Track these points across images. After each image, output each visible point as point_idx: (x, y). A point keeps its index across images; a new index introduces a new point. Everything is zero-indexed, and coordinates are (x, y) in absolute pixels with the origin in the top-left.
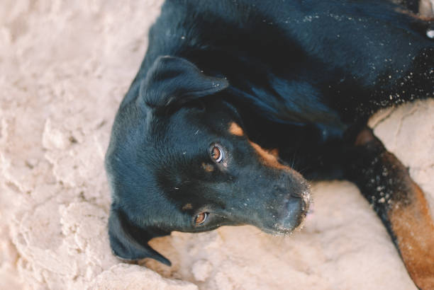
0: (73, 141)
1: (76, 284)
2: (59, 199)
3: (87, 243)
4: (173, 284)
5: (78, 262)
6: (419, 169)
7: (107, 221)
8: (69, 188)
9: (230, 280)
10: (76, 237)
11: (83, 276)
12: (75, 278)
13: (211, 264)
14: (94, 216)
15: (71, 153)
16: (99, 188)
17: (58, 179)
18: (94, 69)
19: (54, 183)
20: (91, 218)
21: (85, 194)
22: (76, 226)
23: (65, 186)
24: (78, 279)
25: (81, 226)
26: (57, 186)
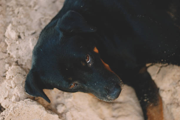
0: (19, 37)
1: (5, 100)
2: (6, 61)
3: (16, 86)
4: (49, 113)
5: (9, 92)
6: (163, 90)
7: (26, 77)
8: (12, 57)
9: (72, 116)
10: (12, 82)
11: (10, 98)
12: (5, 98)
13: (66, 107)
14: (21, 74)
15: (17, 42)
16: (26, 61)
17: (8, 52)
18: (34, 6)
19: (6, 53)
20: (20, 74)
21: (19, 62)
22: (13, 77)
23: (11, 56)
24: (7, 99)
25: (15, 77)
26: (7, 55)
